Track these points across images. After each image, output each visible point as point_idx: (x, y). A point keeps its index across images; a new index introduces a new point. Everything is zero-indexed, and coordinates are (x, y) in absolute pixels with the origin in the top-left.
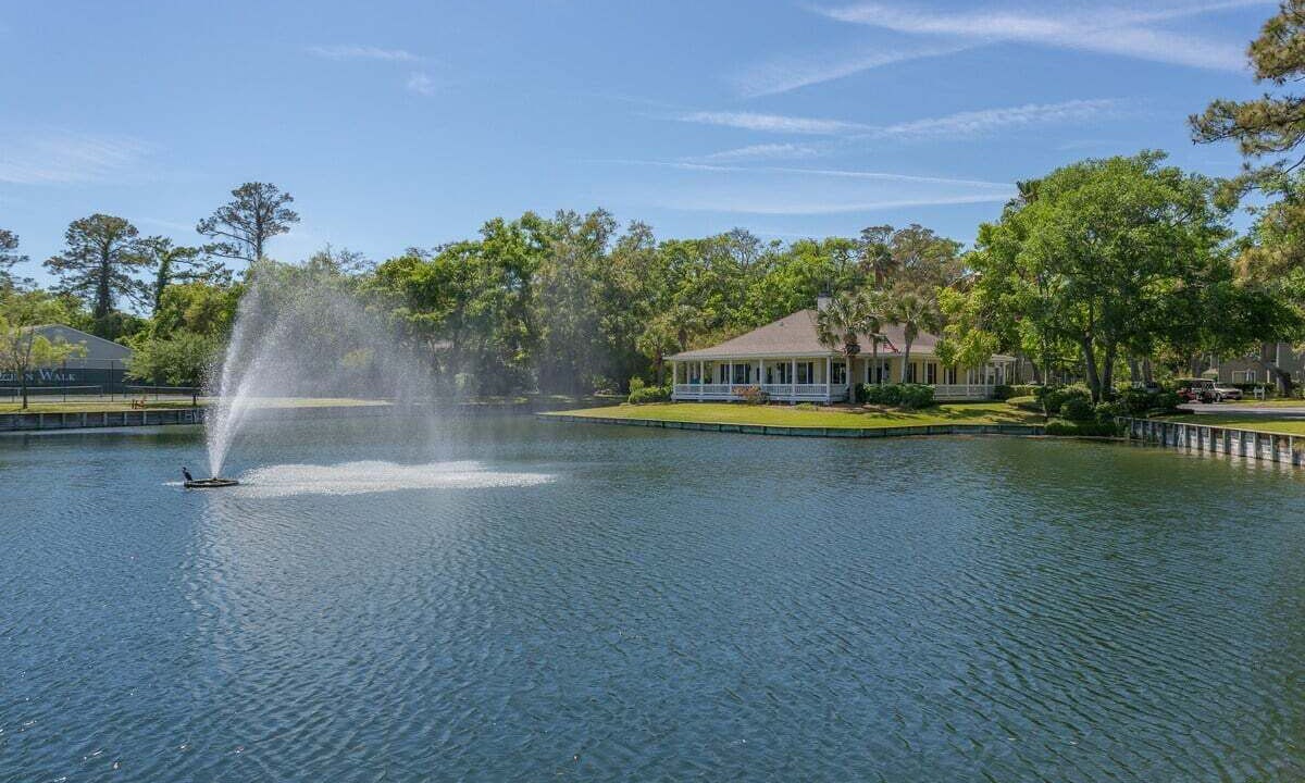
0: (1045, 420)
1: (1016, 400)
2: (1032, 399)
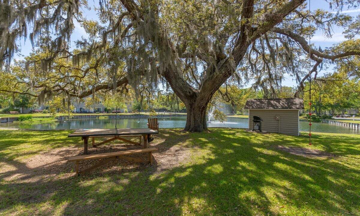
0: (308, 119)
1: (303, 116)
2: (306, 116)
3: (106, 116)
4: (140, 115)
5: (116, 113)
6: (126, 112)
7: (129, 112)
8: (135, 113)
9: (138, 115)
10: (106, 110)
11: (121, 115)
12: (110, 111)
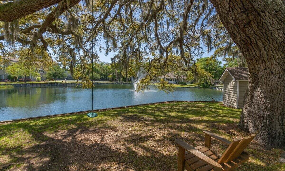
3: (9, 86)
4: (57, 83)
5: (24, 81)
6: (38, 80)
7: (43, 80)
8: (50, 81)
9: (54, 83)
10: (9, 78)
11: (32, 84)
12: (16, 79)
